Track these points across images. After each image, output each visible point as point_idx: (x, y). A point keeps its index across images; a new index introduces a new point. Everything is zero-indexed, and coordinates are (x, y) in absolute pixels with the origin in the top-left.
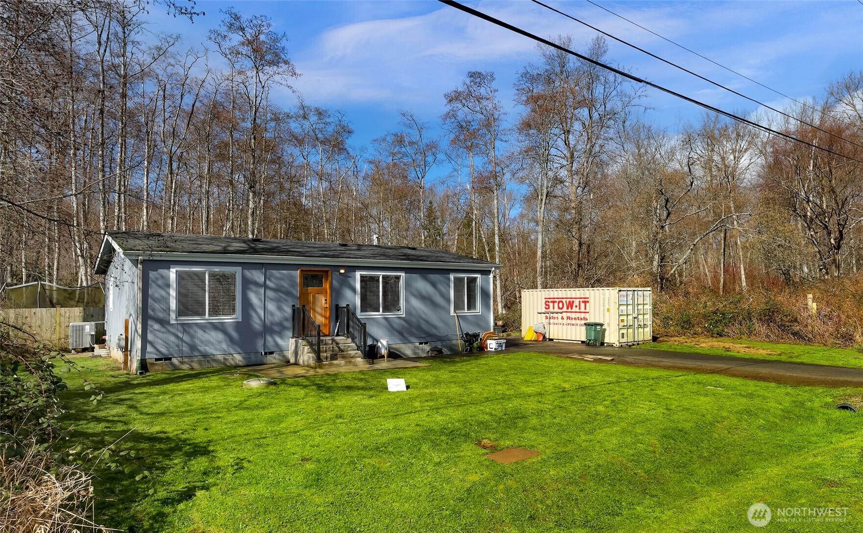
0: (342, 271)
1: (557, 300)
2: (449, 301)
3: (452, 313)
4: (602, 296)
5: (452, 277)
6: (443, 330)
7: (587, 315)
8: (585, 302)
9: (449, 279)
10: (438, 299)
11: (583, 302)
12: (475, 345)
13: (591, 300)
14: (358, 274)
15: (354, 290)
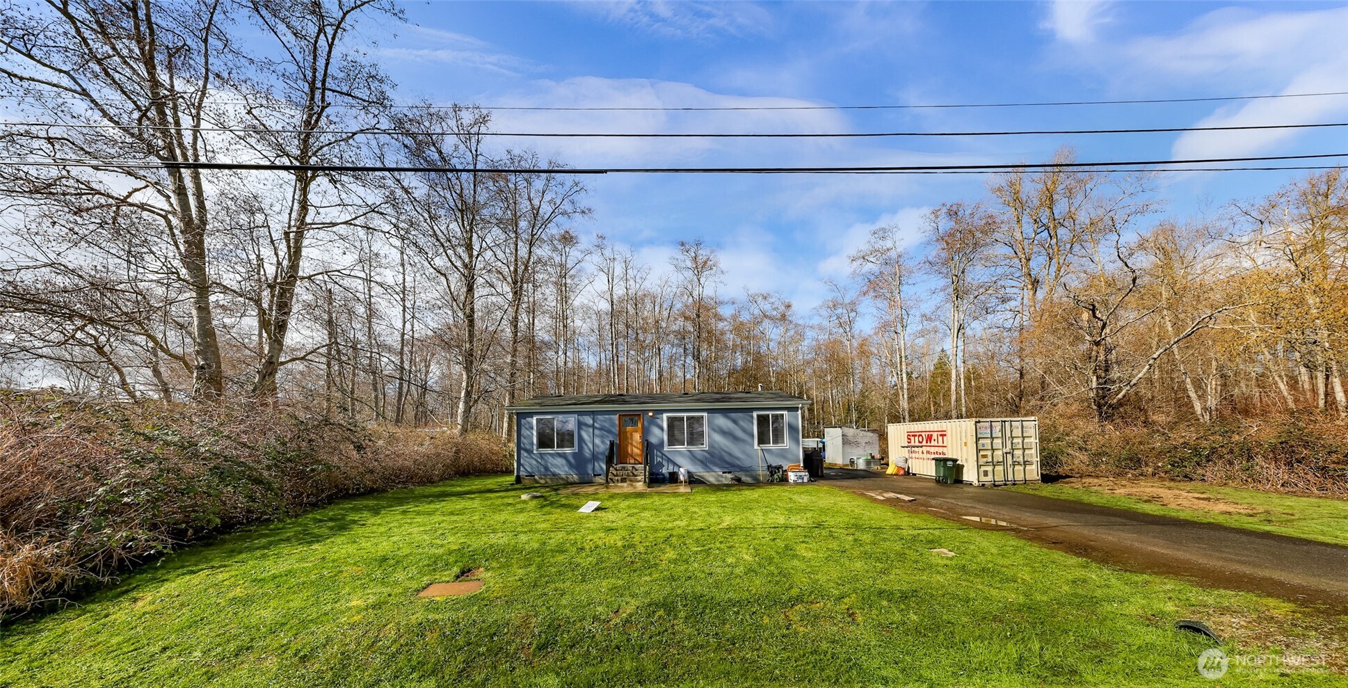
0: (651, 414)
1: (918, 434)
2: (752, 436)
3: (756, 446)
4: (959, 429)
5: (755, 414)
6: (747, 463)
7: (945, 450)
8: (943, 436)
9: (752, 417)
10: (739, 433)
11: (941, 435)
12: (776, 476)
13: (949, 433)
14: (665, 416)
15: (662, 429)
